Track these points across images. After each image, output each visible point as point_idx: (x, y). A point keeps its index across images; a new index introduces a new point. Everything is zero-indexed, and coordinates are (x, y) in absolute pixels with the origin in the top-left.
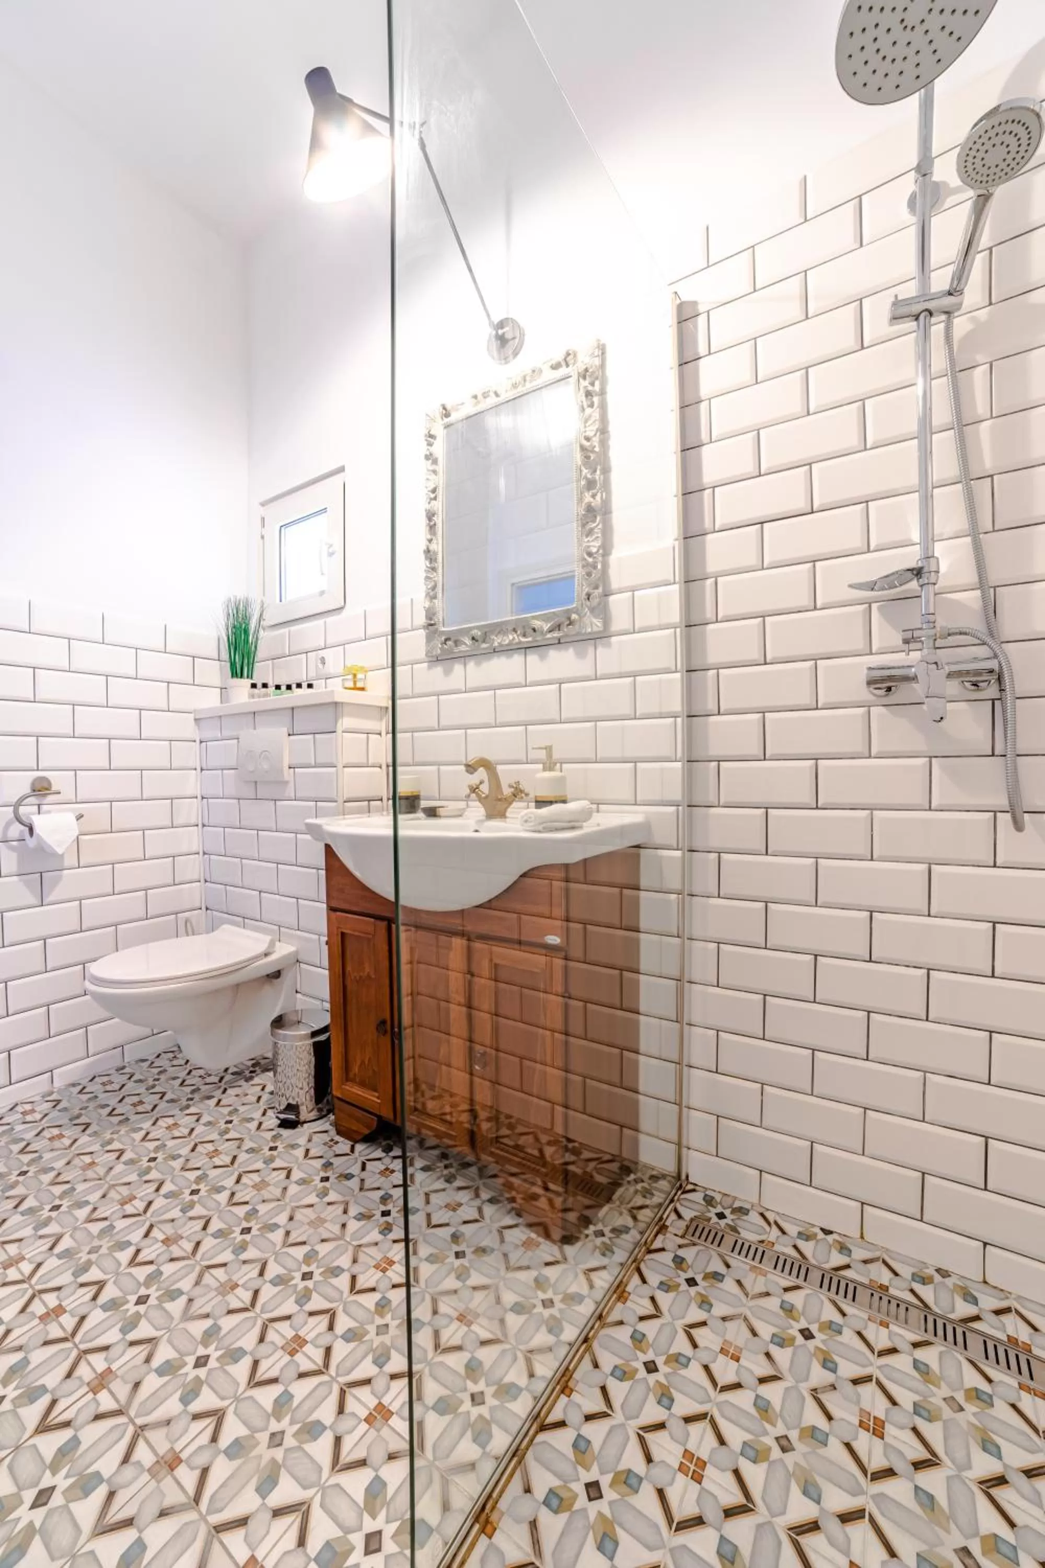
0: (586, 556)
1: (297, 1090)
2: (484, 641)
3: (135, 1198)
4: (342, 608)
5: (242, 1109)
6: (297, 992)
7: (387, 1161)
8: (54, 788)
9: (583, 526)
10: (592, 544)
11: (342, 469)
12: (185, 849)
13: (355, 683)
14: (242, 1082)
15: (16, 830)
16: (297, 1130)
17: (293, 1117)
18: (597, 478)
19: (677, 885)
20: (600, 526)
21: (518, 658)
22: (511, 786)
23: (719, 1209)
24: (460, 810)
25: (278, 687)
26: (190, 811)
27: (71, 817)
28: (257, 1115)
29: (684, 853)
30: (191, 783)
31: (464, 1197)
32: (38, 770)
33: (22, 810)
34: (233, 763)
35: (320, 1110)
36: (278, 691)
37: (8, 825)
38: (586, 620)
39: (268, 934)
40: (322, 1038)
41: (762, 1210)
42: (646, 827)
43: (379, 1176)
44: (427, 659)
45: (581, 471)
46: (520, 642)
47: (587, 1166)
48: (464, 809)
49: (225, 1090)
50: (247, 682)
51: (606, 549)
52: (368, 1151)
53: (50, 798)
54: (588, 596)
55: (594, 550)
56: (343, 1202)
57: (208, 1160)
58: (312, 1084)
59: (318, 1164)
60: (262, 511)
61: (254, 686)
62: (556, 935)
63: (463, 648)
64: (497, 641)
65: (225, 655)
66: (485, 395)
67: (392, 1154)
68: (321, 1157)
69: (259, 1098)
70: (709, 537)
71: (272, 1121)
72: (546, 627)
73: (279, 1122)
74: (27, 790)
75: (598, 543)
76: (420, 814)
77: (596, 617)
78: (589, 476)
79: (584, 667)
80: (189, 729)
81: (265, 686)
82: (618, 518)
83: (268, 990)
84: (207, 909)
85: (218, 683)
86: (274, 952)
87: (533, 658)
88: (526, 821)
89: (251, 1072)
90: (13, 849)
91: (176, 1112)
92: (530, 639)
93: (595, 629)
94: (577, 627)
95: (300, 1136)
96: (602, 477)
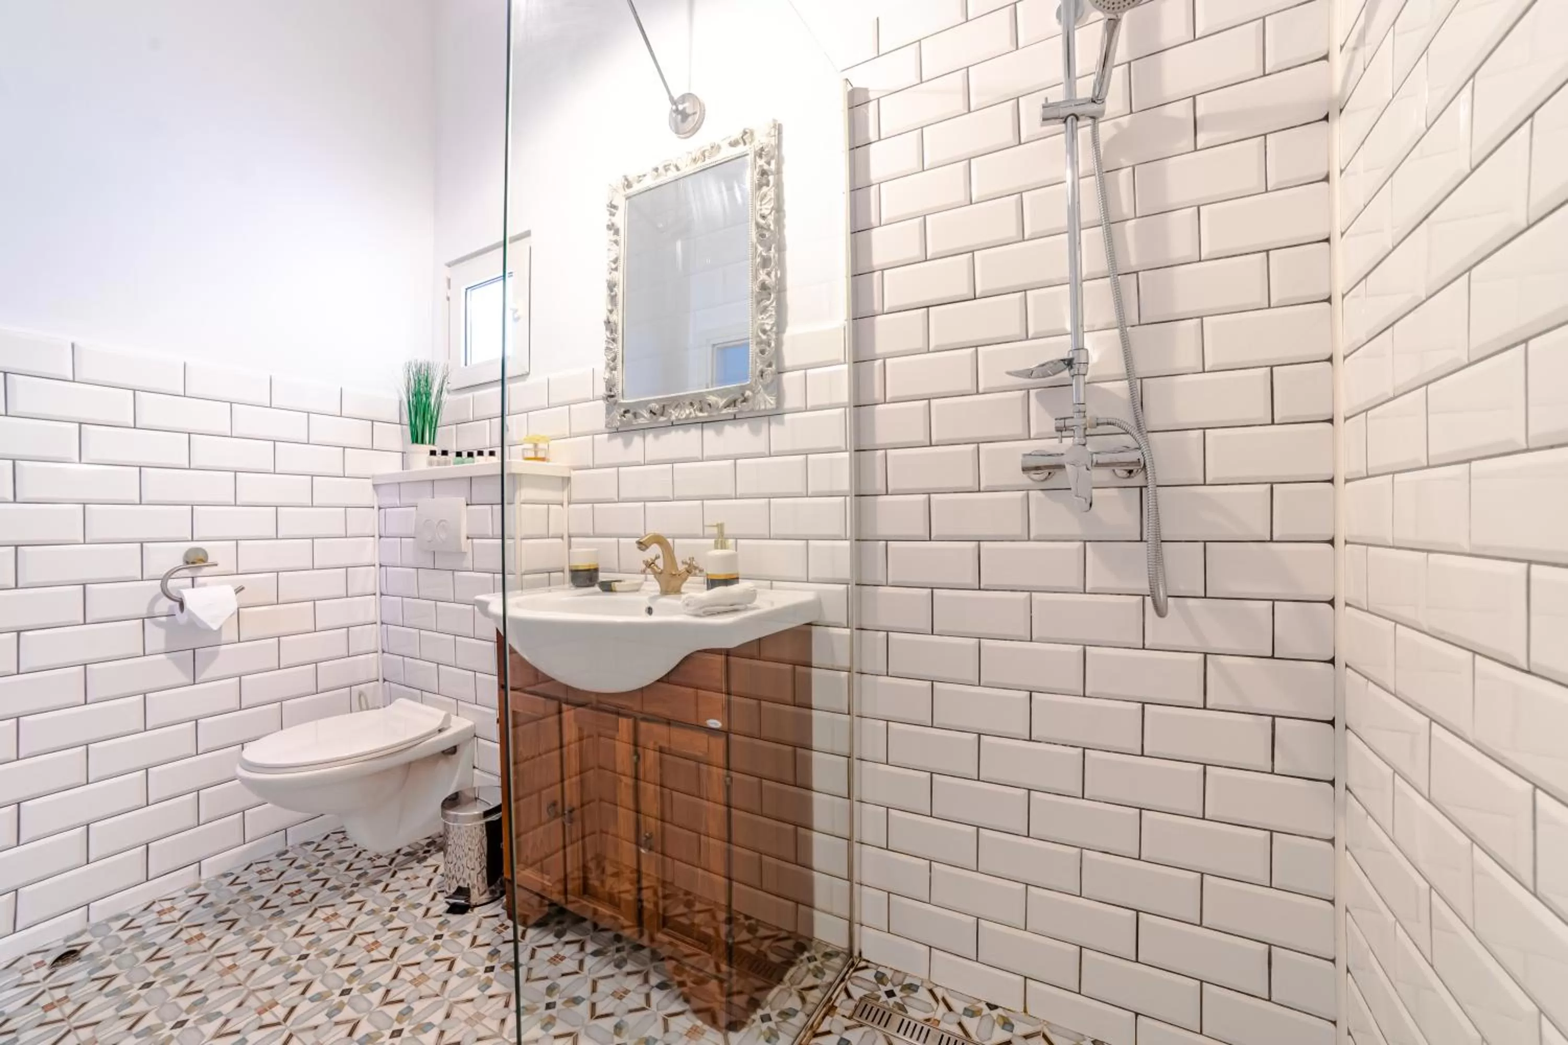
0: (760, 334)
1: (467, 871)
2: (662, 415)
3: (277, 1004)
4: (528, 374)
5: (410, 894)
6: (474, 767)
7: (558, 946)
8: (210, 560)
9: (759, 302)
10: (766, 322)
11: (527, 234)
12: (361, 619)
13: (536, 453)
14: (414, 864)
15: (165, 605)
16: (467, 915)
17: (463, 901)
18: (772, 255)
19: (846, 664)
20: (774, 304)
21: (694, 433)
22: (683, 563)
23: (889, 987)
24: (637, 584)
25: (459, 454)
26: (366, 580)
27: (230, 590)
28: (426, 900)
29: (852, 632)
30: (369, 551)
31: (633, 983)
32: (192, 540)
33: (171, 583)
34: (411, 531)
35: (492, 892)
36: (459, 458)
37: (155, 600)
38: (759, 397)
39: (443, 709)
40: (494, 818)
41: (931, 986)
42: (817, 604)
43: (548, 963)
44: (608, 430)
45: (756, 249)
46: (697, 417)
47: (761, 945)
48: (641, 584)
49: (395, 872)
50: (427, 448)
51: (780, 325)
52: (539, 937)
53: (206, 570)
54: (762, 373)
55: (768, 328)
56: (504, 994)
57: (365, 953)
58: (484, 864)
59: (484, 952)
60: (447, 272)
61: (433, 453)
62: (718, 719)
63: (641, 421)
64: (674, 414)
65: (406, 420)
66: (666, 168)
67: (565, 939)
68: (488, 945)
69: (431, 880)
70: (879, 318)
71: (441, 906)
72: (722, 402)
73: (448, 906)
74: (180, 563)
75: (771, 321)
76: (597, 588)
77: (769, 394)
78: (764, 254)
79: (758, 444)
80: (367, 496)
81: (445, 453)
82: (791, 296)
83: (443, 766)
84: (385, 680)
85: (398, 446)
86: (450, 727)
87: (709, 433)
88: (687, 605)
89: (426, 852)
90: (160, 625)
91: (338, 900)
92: (706, 414)
93: (769, 406)
94: (750, 403)
95: (468, 921)
96: (777, 255)
